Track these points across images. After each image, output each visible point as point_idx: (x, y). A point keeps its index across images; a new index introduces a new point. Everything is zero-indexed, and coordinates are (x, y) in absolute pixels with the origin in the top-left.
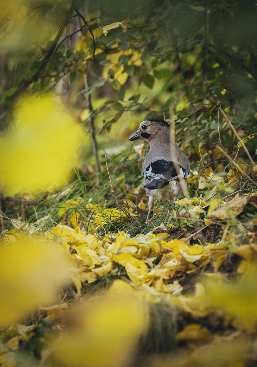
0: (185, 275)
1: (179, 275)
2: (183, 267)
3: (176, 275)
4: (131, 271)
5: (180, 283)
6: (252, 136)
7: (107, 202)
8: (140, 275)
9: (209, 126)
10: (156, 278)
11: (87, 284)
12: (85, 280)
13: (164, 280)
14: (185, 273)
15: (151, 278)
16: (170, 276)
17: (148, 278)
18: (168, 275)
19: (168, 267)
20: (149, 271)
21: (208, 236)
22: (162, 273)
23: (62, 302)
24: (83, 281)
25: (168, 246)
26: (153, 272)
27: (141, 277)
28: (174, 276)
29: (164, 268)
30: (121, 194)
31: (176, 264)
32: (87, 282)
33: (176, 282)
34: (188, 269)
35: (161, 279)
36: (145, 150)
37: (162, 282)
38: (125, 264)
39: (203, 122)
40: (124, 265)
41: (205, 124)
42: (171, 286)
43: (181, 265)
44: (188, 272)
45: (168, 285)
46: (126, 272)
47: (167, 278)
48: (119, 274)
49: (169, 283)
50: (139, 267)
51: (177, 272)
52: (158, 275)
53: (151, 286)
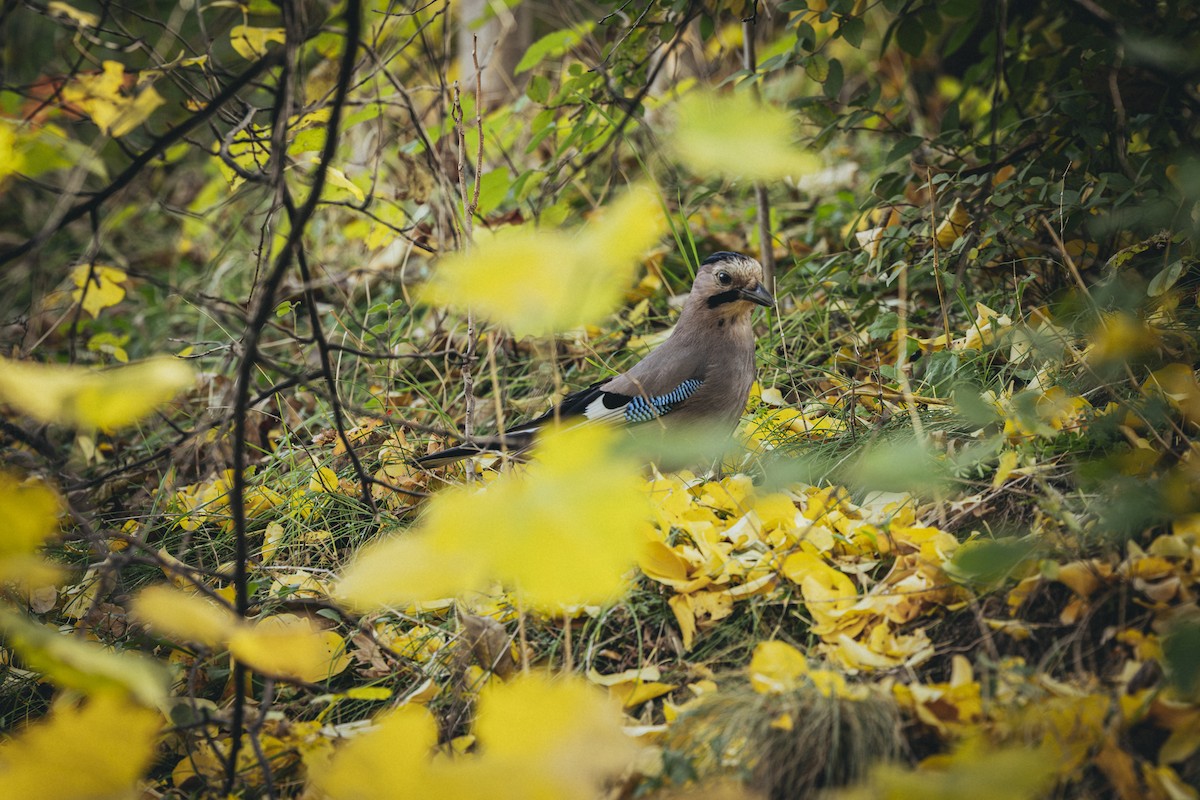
0: (942, 613)
1: (930, 613)
2: (941, 594)
3: (922, 614)
4: (813, 598)
5: (929, 634)
6: (1142, 246)
7: (781, 373)
8: (836, 607)
9: (1048, 194)
10: (874, 619)
11: (707, 623)
12: (704, 611)
13: (892, 626)
14: (942, 608)
15: (862, 619)
16: (907, 614)
17: (856, 617)
18: (904, 612)
19: (904, 594)
20: (859, 600)
21: (1011, 511)
22: (889, 606)
23: (647, 662)
24: (700, 613)
25: (908, 538)
26: (868, 604)
27: (838, 613)
28: (918, 614)
29: (895, 593)
30: (819, 352)
31: (922, 585)
32: (708, 615)
33: (920, 632)
34: (949, 600)
35: (886, 621)
36: (882, 244)
37: (888, 630)
38: (802, 578)
39: (1033, 181)
40: (797, 582)
41: (1038, 188)
42: (908, 639)
43: (934, 589)
44: (952, 608)
45: (900, 638)
46: (803, 599)
47: (899, 619)
48: (786, 602)
49: (903, 633)
50: (834, 588)
51: (926, 606)
52: (878, 612)
53: (857, 638)
